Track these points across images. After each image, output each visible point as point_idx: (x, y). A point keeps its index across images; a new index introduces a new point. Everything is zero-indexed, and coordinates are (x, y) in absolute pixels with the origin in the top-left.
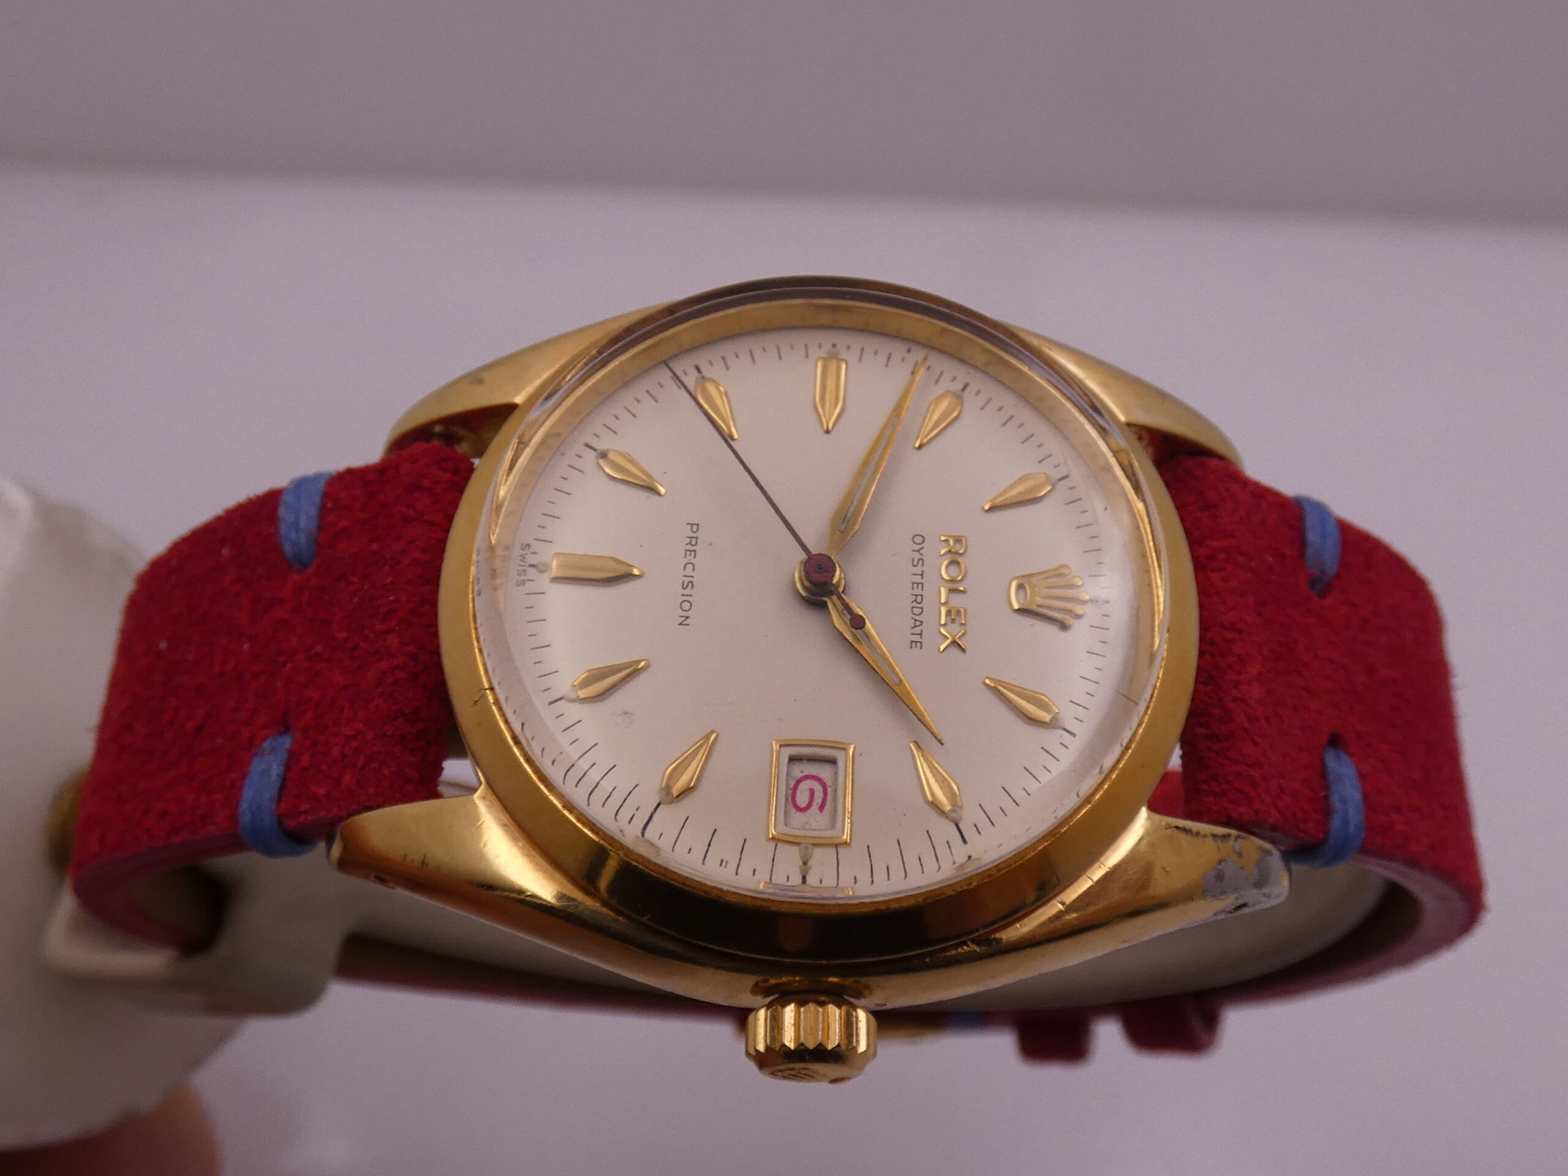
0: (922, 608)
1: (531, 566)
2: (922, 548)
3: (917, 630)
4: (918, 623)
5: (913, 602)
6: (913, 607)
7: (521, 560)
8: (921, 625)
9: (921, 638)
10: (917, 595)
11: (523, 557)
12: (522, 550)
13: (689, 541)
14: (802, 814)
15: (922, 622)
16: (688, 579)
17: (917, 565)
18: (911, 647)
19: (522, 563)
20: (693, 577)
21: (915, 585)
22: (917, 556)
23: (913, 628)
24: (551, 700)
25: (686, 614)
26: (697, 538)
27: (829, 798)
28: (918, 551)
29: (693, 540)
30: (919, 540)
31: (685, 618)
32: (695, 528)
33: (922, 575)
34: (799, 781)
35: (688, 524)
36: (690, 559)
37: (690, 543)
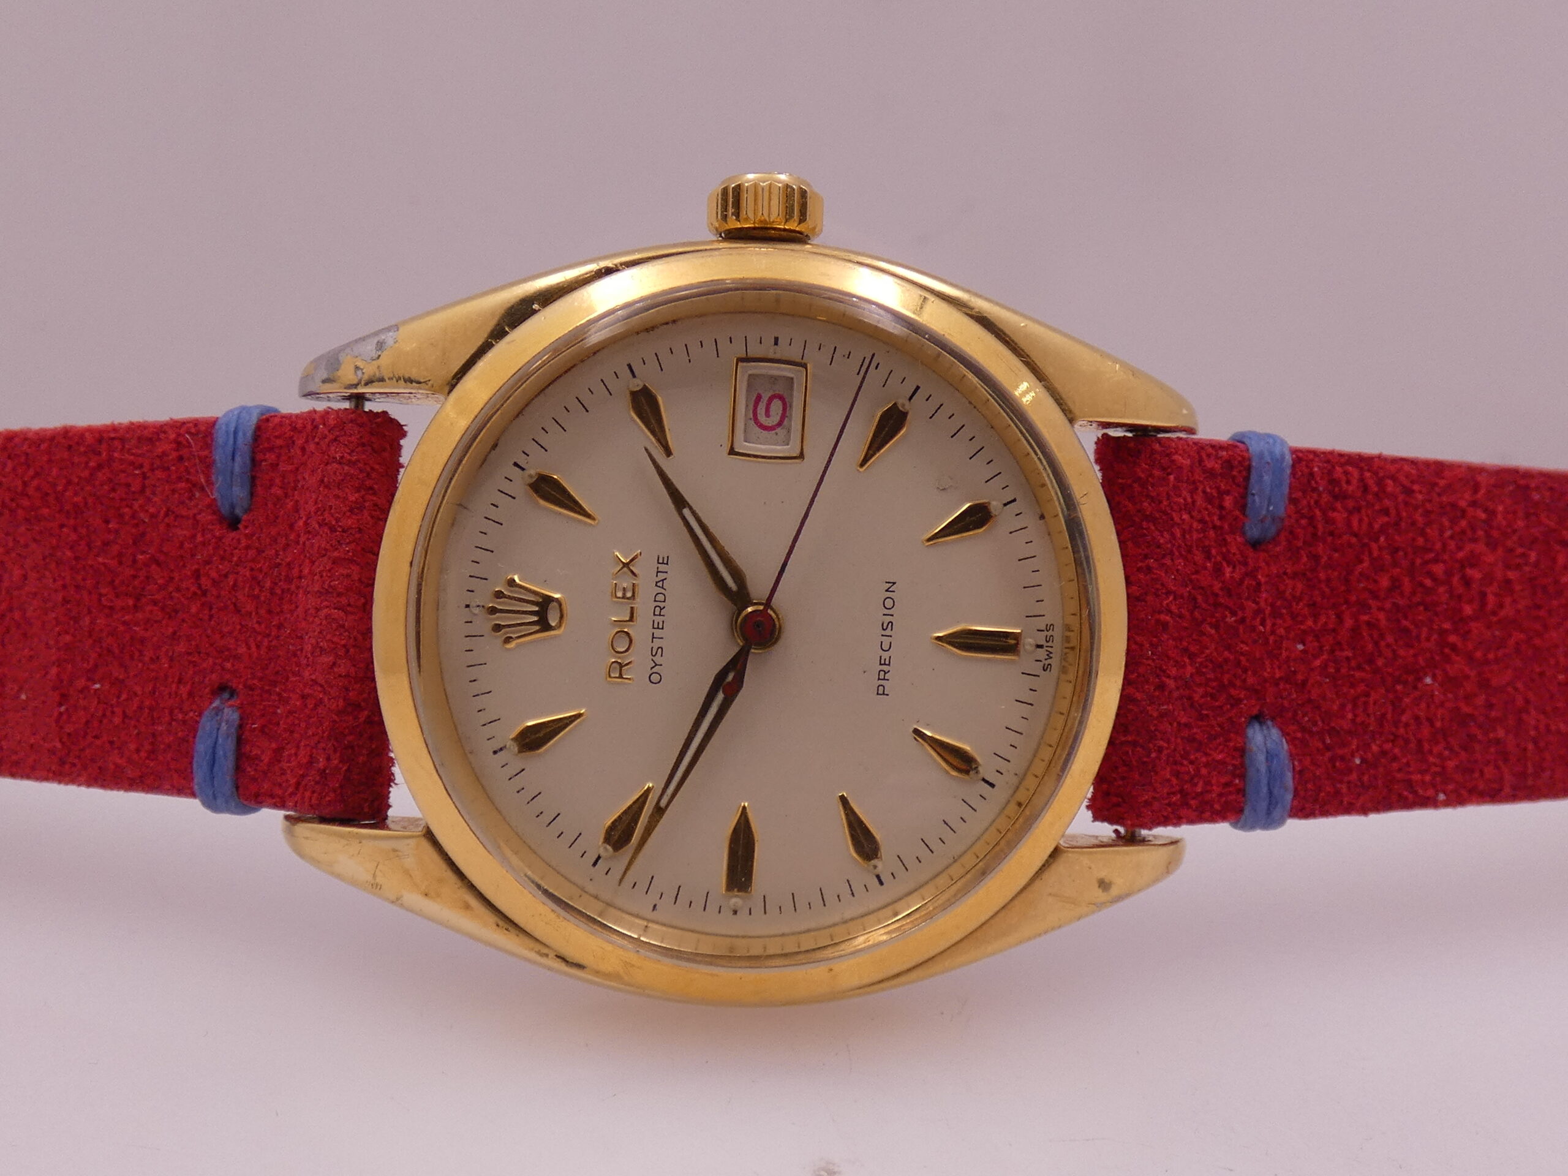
1: (1041, 647)
2: (652, 668)
3: (661, 576)
6: (664, 601)
7: (1051, 653)
8: (657, 582)
9: (658, 568)
10: (660, 615)
12: (1050, 664)
13: (886, 675)
14: (776, 392)
16: (888, 632)
17: (659, 648)
18: (668, 557)
19: (1050, 649)
20: (882, 635)
21: (661, 627)
22: (658, 659)
23: (665, 579)
24: (1015, 503)
25: (889, 594)
26: (879, 679)
27: (751, 407)
28: (656, 665)
29: (883, 676)
30: (654, 678)
31: (890, 589)
32: (881, 692)
33: (653, 638)
34: (780, 424)
35: (887, 695)
36: (885, 655)
37: (885, 673)
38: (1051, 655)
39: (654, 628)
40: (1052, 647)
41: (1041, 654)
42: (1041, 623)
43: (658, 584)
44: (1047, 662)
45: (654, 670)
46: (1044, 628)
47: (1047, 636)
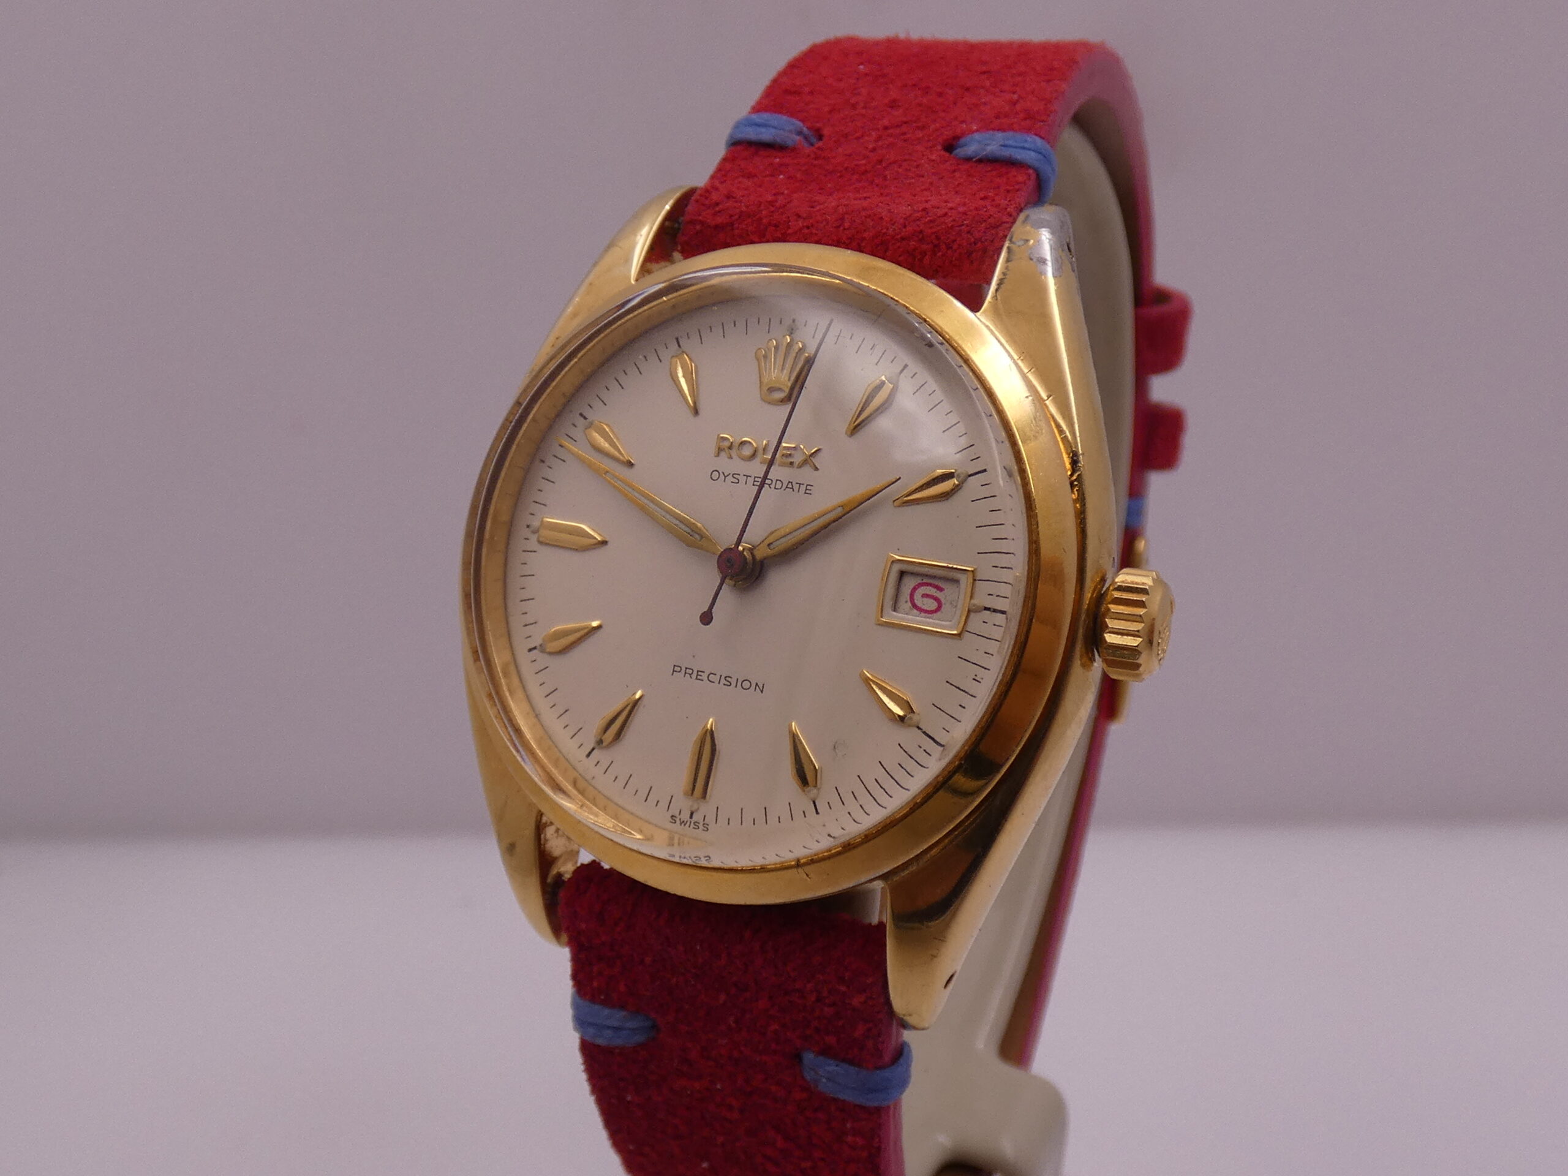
0: (777, 480)
1: (691, 817)
2: (723, 473)
3: (796, 487)
4: (790, 486)
5: (770, 488)
6: (775, 488)
7: (685, 825)
8: (792, 483)
9: (803, 484)
11: (682, 823)
12: (675, 823)
14: (943, 606)
15: (789, 482)
16: (723, 681)
17: (738, 480)
18: (810, 494)
19: (688, 823)
20: (721, 676)
22: (728, 479)
23: (793, 490)
24: (815, 813)
25: (754, 686)
26: (686, 668)
27: (933, 580)
28: (725, 477)
29: (688, 672)
31: (757, 687)
32: (676, 668)
33: (747, 476)
34: (915, 606)
35: (673, 674)
36: (704, 676)
37: (690, 674)
38: (683, 825)
39: (755, 477)
40: (689, 826)
41: (685, 816)
42: (710, 819)
43: (790, 484)
44: (678, 820)
45: (722, 475)
46: (705, 822)
47: (699, 823)
